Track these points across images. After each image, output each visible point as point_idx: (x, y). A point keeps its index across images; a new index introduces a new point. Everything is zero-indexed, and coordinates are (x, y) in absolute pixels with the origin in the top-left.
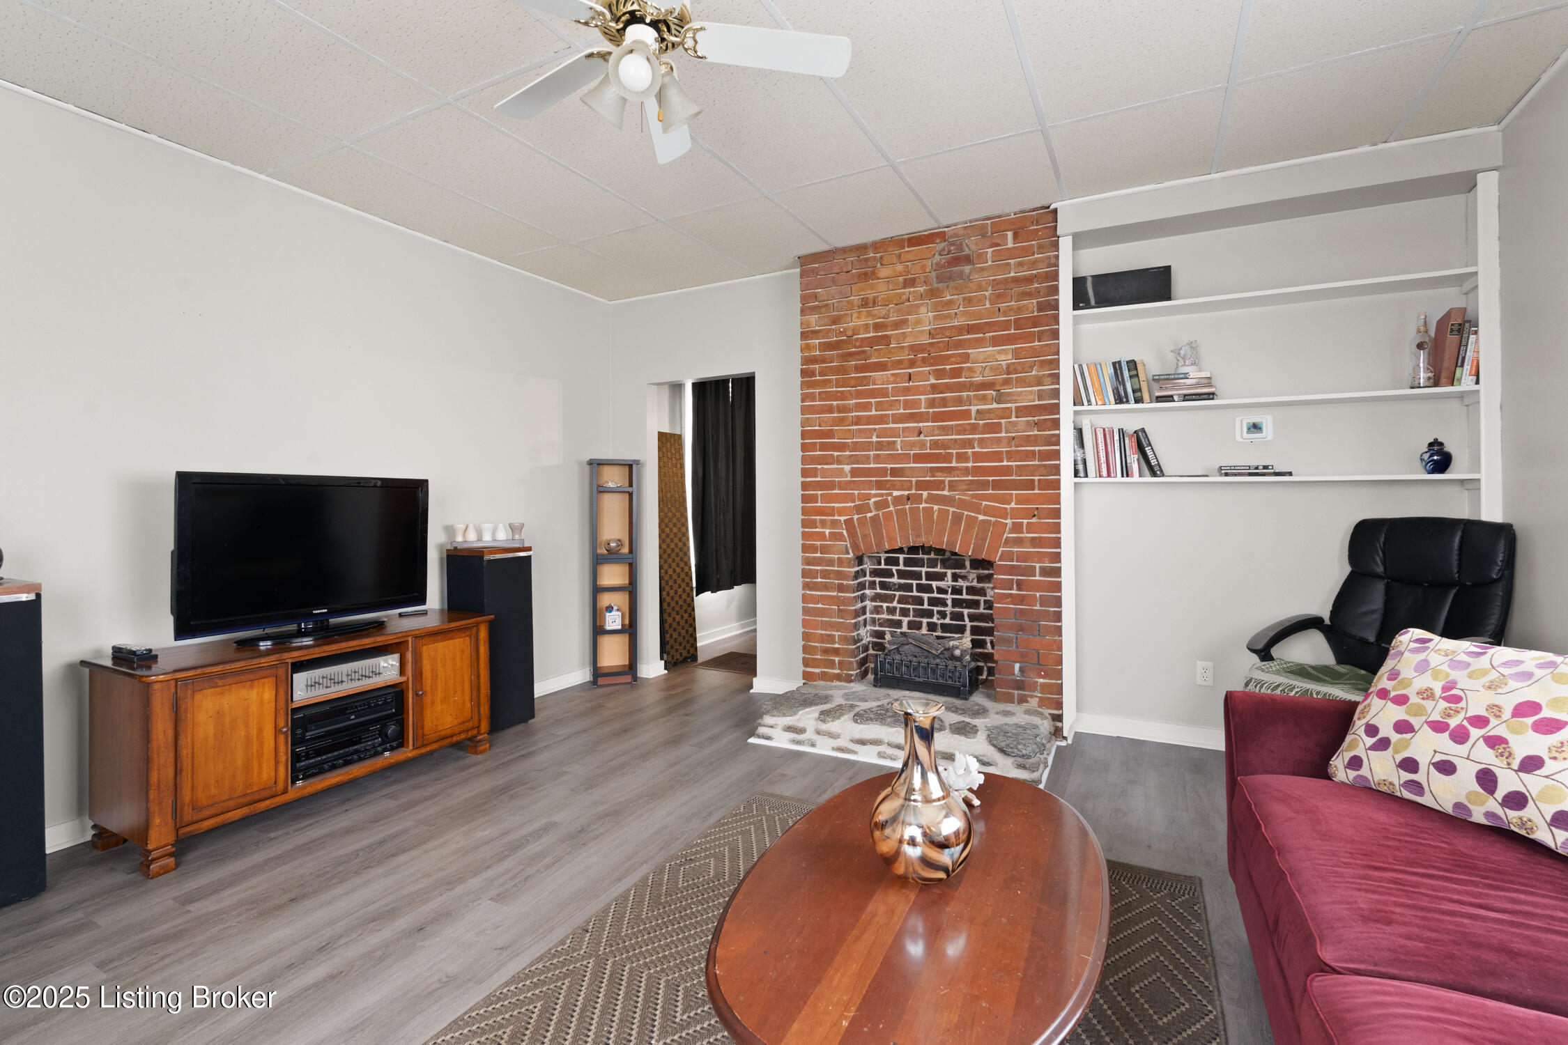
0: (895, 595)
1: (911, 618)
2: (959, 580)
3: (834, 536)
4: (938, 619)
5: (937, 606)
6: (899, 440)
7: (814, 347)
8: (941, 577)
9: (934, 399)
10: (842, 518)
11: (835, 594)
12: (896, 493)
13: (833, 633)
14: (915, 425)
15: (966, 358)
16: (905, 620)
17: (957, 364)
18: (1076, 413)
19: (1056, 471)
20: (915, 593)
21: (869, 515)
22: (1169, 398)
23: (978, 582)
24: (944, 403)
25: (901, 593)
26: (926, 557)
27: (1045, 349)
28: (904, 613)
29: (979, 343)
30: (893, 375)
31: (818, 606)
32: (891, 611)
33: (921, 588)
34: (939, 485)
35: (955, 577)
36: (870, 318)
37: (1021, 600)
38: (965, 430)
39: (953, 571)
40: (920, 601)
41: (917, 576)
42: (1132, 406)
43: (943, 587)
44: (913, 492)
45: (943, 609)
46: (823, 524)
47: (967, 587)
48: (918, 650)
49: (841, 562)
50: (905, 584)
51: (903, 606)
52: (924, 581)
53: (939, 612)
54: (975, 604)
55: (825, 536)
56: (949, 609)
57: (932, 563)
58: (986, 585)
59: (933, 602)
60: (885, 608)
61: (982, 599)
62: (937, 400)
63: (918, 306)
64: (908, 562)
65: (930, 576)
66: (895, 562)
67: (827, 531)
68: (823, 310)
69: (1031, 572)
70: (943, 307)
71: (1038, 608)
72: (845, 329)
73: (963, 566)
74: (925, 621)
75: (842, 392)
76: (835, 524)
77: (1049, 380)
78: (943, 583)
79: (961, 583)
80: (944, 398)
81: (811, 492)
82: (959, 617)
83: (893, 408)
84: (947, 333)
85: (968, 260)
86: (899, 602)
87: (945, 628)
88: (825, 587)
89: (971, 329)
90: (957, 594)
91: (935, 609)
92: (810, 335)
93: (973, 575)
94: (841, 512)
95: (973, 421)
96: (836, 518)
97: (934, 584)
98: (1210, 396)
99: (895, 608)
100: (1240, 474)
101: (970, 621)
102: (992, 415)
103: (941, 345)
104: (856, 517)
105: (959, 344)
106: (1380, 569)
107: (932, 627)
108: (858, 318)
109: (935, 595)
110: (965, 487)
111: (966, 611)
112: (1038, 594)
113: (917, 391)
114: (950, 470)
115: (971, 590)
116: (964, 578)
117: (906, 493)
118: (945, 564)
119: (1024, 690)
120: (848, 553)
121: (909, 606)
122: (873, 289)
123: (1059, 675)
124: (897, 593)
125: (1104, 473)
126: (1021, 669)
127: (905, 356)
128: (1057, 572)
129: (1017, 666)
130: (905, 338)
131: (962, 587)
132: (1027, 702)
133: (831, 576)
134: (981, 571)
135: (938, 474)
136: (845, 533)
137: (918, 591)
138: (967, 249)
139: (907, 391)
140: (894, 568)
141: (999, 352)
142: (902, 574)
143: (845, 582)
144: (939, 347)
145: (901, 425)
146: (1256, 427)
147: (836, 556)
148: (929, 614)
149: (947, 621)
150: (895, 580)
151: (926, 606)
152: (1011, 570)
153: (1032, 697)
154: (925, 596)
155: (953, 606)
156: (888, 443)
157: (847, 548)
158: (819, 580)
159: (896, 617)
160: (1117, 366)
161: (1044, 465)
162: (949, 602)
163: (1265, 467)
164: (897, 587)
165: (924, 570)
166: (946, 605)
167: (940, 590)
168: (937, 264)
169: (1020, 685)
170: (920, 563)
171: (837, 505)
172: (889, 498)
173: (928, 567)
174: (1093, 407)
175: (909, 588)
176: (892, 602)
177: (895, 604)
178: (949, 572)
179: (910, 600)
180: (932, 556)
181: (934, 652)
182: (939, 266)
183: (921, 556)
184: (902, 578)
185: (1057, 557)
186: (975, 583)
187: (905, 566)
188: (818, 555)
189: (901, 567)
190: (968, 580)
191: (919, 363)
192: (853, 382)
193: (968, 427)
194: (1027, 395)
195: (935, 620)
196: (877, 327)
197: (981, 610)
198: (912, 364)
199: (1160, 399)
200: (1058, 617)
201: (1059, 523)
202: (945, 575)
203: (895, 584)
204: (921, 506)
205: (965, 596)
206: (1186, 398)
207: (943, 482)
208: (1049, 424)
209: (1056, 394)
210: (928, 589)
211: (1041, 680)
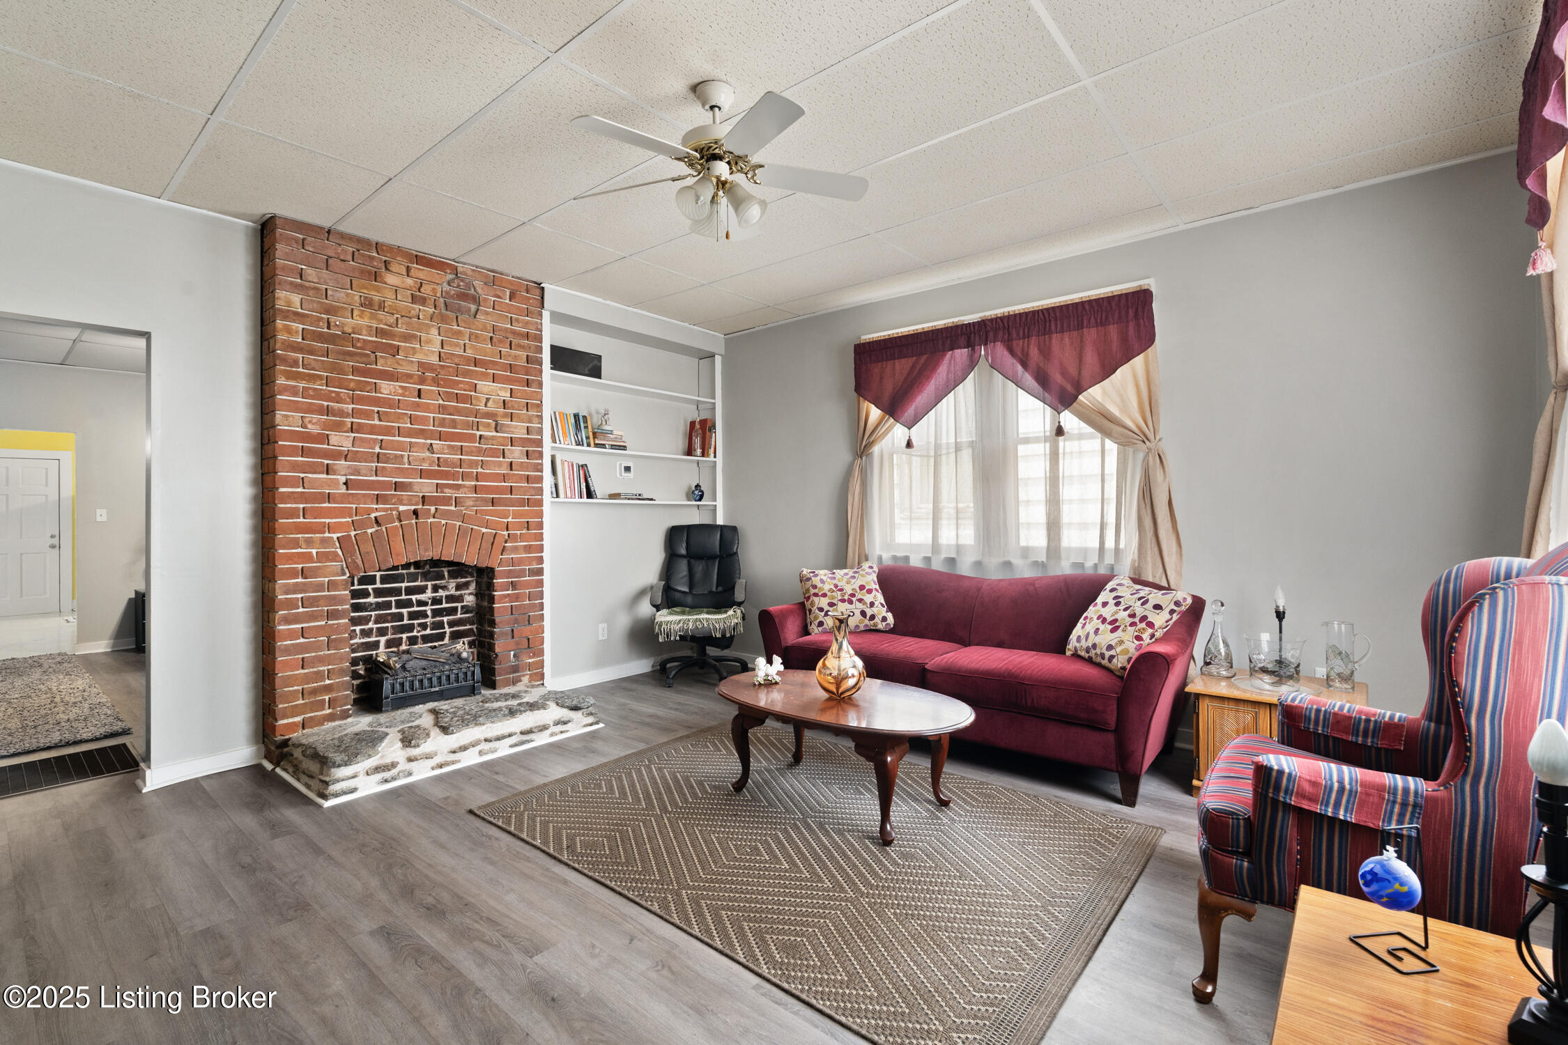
0: (371, 616)
1: (389, 636)
2: (440, 590)
3: (322, 557)
4: (418, 632)
5: (418, 619)
6: (406, 454)
7: (297, 332)
8: (422, 590)
9: (444, 419)
10: (335, 536)
11: (323, 623)
12: (402, 508)
13: (321, 669)
14: (423, 441)
15: (475, 388)
16: (383, 640)
17: (465, 390)
18: (553, 448)
19: (540, 491)
20: (394, 610)
21: (370, 531)
22: (603, 446)
23: (457, 590)
24: (454, 424)
25: (376, 612)
26: (404, 571)
27: (535, 394)
28: (382, 632)
29: (484, 376)
30: (401, 387)
31: (298, 641)
32: (367, 633)
33: (400, 604)
34: (446, 501)
35: (435, 589)
36: (374, 321)
37: (517, 598)
38: (472, 452)
39: (433, 583)
40: (400, 617)
41: (397, 592)
42: (585, 448)
43: (424, 599)
44: (420, 507)
45: (422, 621)
46: (309, 543)
47: (446, 596)
48: (424, 663)
49: (332, 585)
50: (384, 602)
51: (379, 625)
52: (404, 597)
53: (419, 625)
54: (453, 611)
55: (313, 556)
56: (429, 620)
57: (413, 578)
58: (463, 592)
59: (413, 616)
60: (358, 632)
61: (459, 605)
62: (447, 421)
63: (428, 326)
64: (384, 580)
65: (410, 591)
66: (372, 580)
67: (314, 551)
68: (311, 293)
69: (521, 573)
70: (453, 334)
71: (528, 602)
72: (343, 325)
73: (442, 578)
74: (404, 636)
75: (338, 393)
76: (324, 541)
77: (536, 420)
78: (424, 595)
79: (442, 593)
80: (454, 420)
81: (289, 505)
82: (440, 625)
83: (401, 421)
84: (456, 360)
85: (476, 300)
86: (376, 622)
87: (426, 639)
88: (312, 617)
89: (476, 363)
90: (437, 605)
91: (416, 622)
92: (292, 316)
93: (452, 584)
94: (330, 528)
95: (477, 445)
96: (327, 535)
97: (414, 598)
98: (624, 448)
99: (371, 630)
100: (632, 499)
101: (450, 627)
102: (494, 442)
103: (451, 369)
104: (353, 533)
105: (467, 373)
106: (683, 551)
107: (413, 641)
108: (360, 316)
109: (416, 609)
110: (472, 503)
111: (445, 619)
112: (527, 591)
113: (427, 408)
114: (458, 487)
115: (450, 599)
116: (444, 588)
117: (413, 508)
118: (426, 577)
119: (518, 672)
120: (344, 574)
121: (387, 625)
122: (379, 292)
123: (541, 653)
124: (373, 613)
125: (569, 495)
126: (514, 656)
127: (413, 370)
128: (540, 572)
129: (512, 653)
130: (414, 353)
131: (442, 597)
132: (521, 681)
133: (321, 602)
134: (459, 580)
135: (446, 490)
136: (339, 551)
137: (397, 607)
138: (473, 290)
139: (417, 406)
140: (370, 587)
141: (501, 389)
142: (378, 593)
143: (340, 608)
144: (449, 371)
145: (408, 440)
146: (628, 469)
147: (327, 579)
148: (410, 628)
149: (428, 631)
150: (371, 600)
151: (406, 622)
152: (509, 574)
153: (524, 676)
154: (405, 611)
155: (433, 617)
156: (396, 456)
157: (343, 569)
158: (301, 610)
159: (373, 639)
160: (576, 416)
161: (533, 487)
162: (429, 613)
163: (640, 495)
164: (374, 606)
165: (403, 585)
166: (427, 616)
167: (421, 603)
168: (447, 293)
169: (515, 669)
170: (400, 579)
171: (327, 521)
172: (394, 513)
173: (408, 582)
174: (562, 446)
175: (387, 605)
176: (367, 624)
177: (371, 625)
178: (429, 584)
179: (389, 618)
180: (412, 570)
181: (442, 660)
182: (446, 295)
183: (400, 571)
184: (380, 597)
185: (541, 560)
186: (453, 592)
187: (381, 583)
188: (300, 580)
189: (378, 585)
190: (448, 589)
191: (429, 381)
192: (352, 385)
193: (474, 449)
194: (518, 429)
195: (415, 633)
196: (379, 332)
197: (459, 616)
198: (422, 381)
199: (597, 445)
200: (541, 606)
201: (542, 533)
202: (426, 587)
203: (372, 604)
204: (429, 521)
205: (445, 605)
206: (613, 447)
207: (450, 498)
208: (537, 455)
209: (540, 431)
210: (408, 604)
211: (530, 661)
